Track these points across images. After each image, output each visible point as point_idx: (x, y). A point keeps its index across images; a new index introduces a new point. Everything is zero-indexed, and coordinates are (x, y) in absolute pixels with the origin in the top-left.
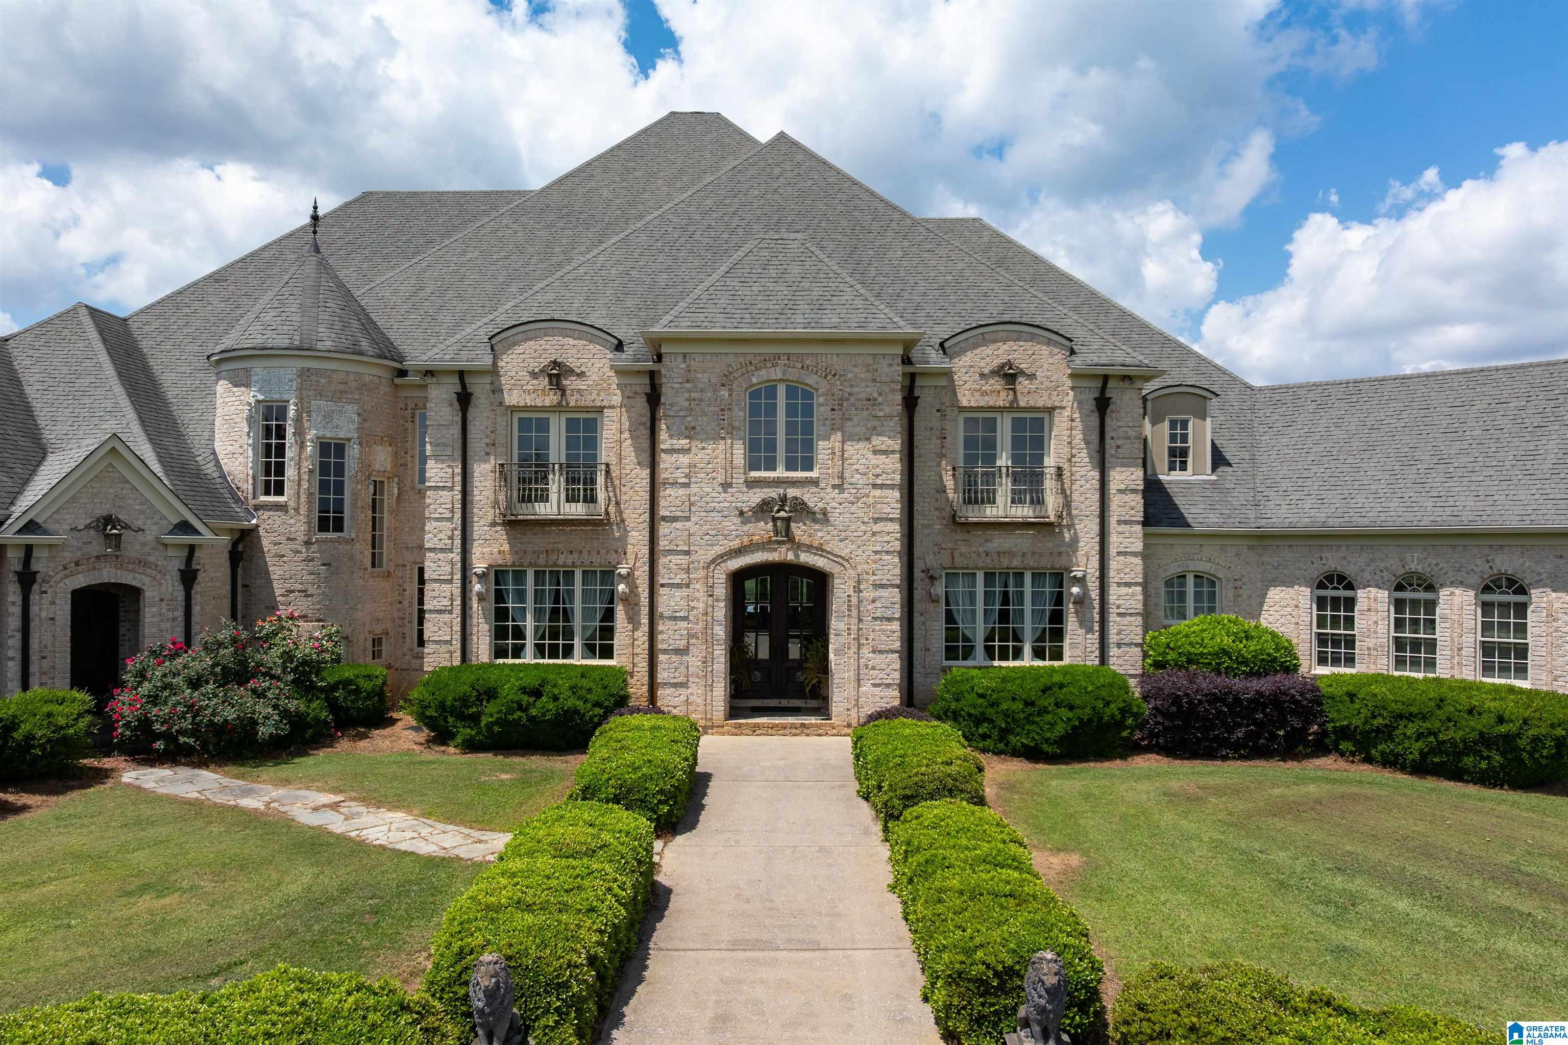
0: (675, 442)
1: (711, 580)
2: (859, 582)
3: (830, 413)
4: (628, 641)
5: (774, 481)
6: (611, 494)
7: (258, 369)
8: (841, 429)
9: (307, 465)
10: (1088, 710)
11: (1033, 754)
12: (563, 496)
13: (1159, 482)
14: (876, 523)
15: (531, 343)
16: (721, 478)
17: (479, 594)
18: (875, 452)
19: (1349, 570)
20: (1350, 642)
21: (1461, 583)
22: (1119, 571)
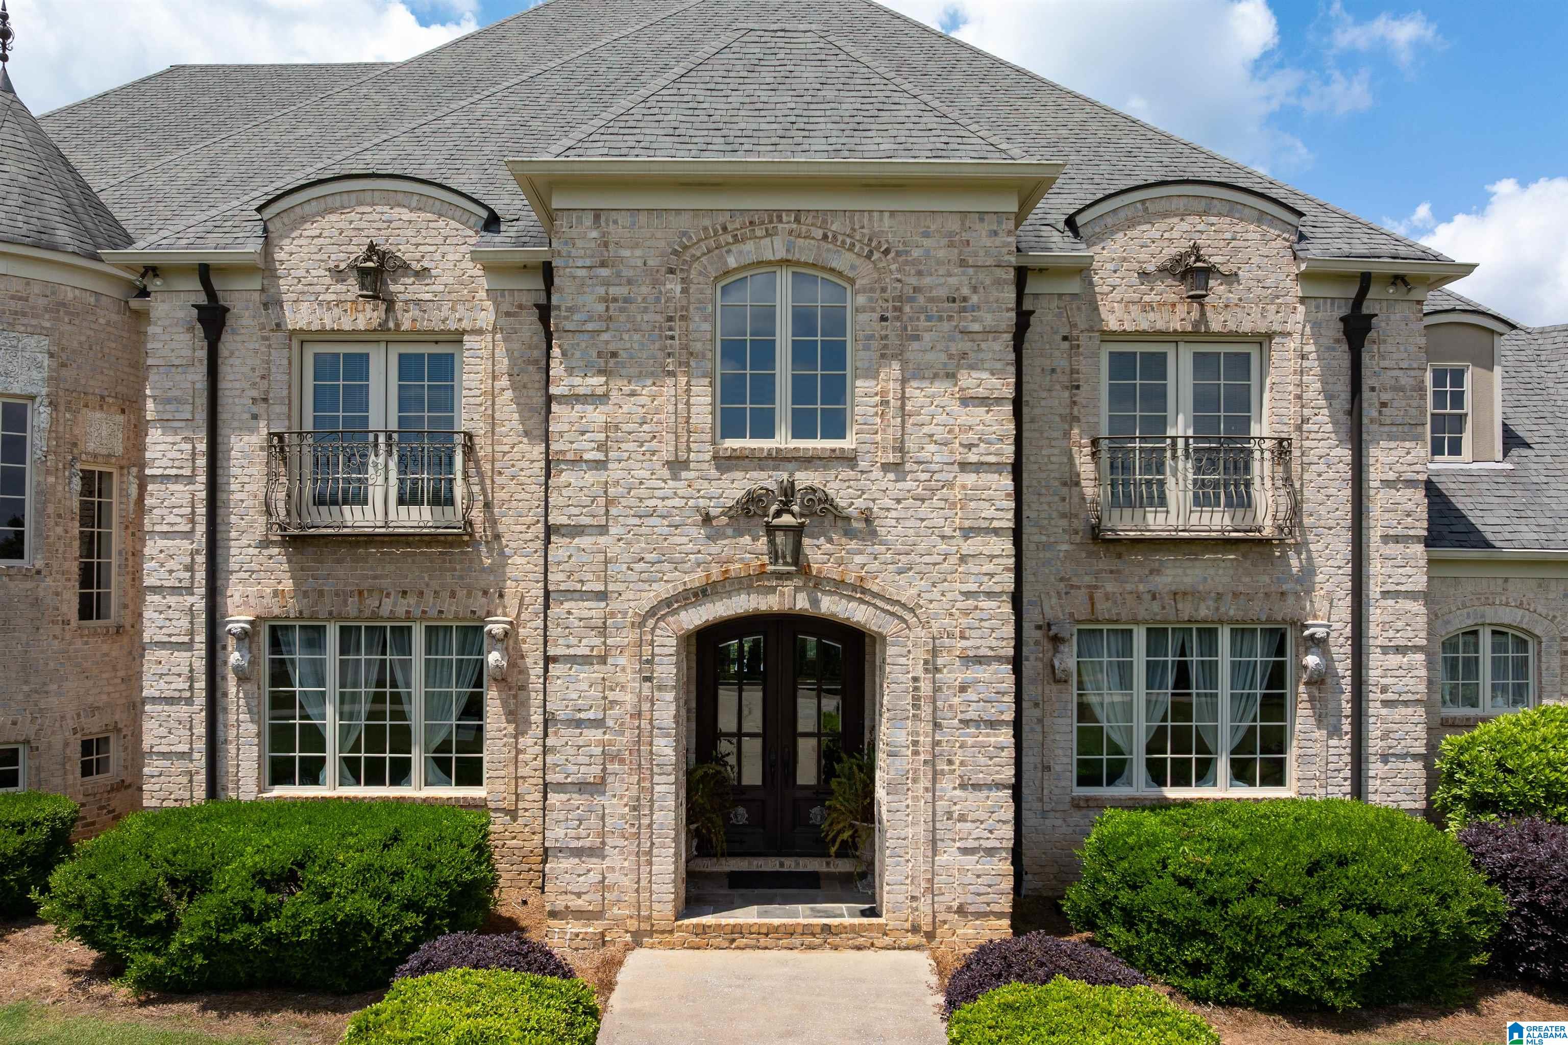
0: (577, 381)
1: (647, 650)
2: (934, 652)
3: (877, 325)
4: (507, 754)
5: (769, 457)
6: (476, 489)
8: (899, 355)
12: (394, 492)
14: (966, 538)
15: (333, 217)
16: (666, 452)
17: (237, 670)
18: (965, 401)
22: (1385, 625)
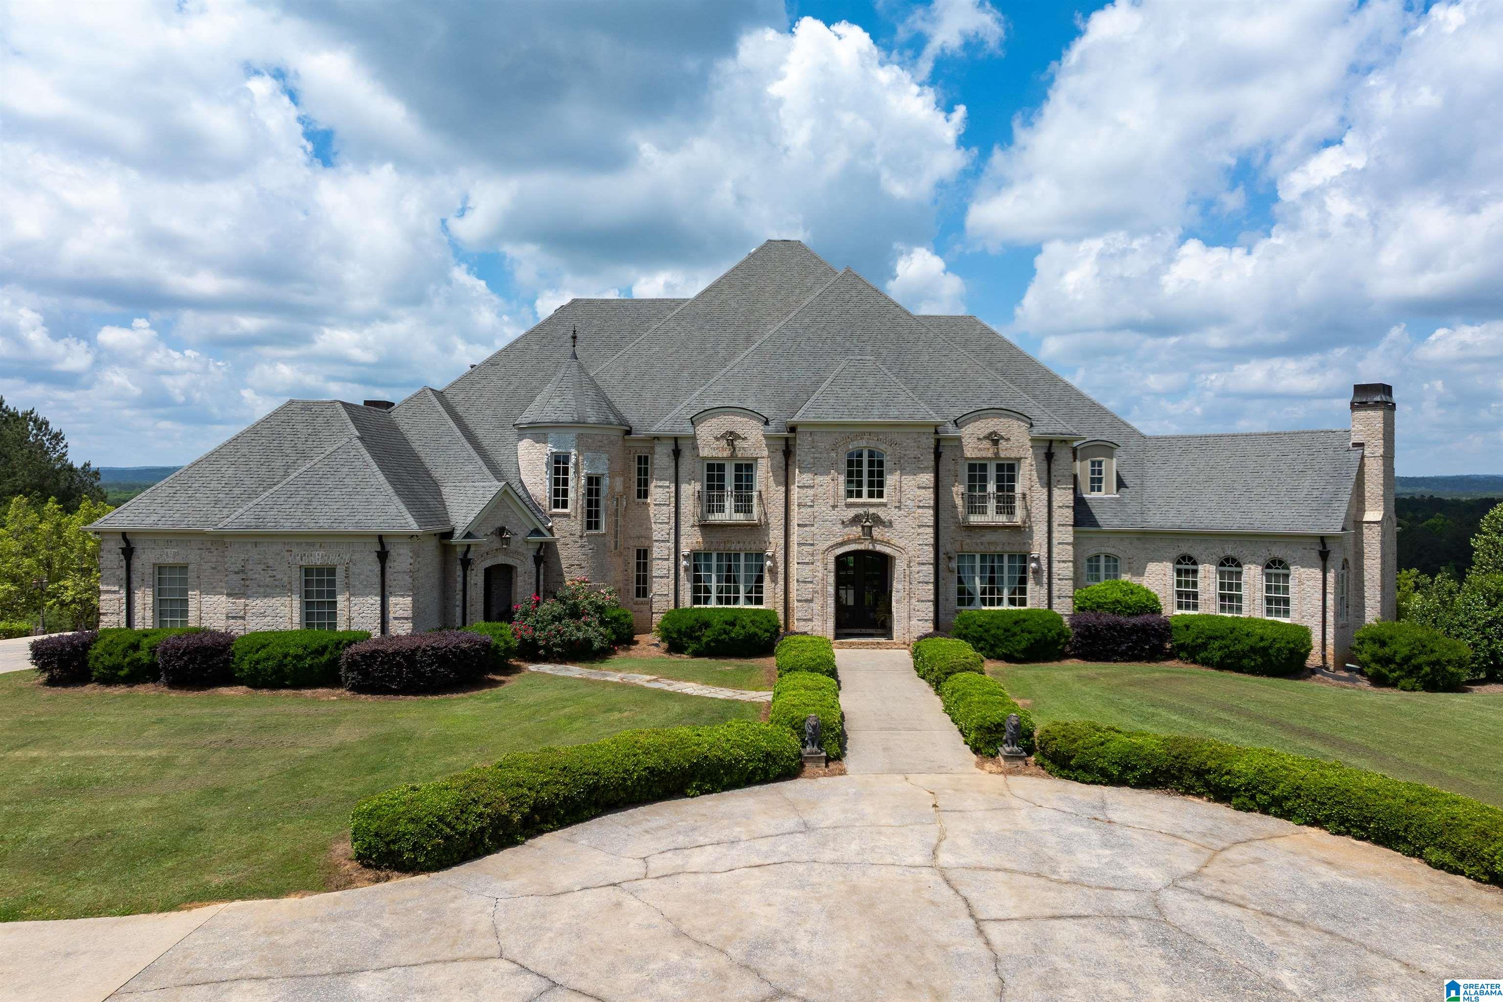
0: (805, 482)
1: (824, 560)
2: (910, 562)
3: (893, 466)
4: (772, 595)
5: (861, 504)
6: (762, 509)
7: (552, 435)
8: (900, 474)
9: (582, 491)
10: (1039, 634)
11: (1009, 658)
12: (733, 510)
13: (1083, 499)
14: (920, 528)
15: (715, 420)
16: (831, 503)
17: (685, 567)
18: (919, 488)
19: (1194, 553)
20: (1195, 596)
21: (1254, 563)
22: (1059, 554)
